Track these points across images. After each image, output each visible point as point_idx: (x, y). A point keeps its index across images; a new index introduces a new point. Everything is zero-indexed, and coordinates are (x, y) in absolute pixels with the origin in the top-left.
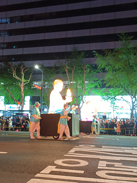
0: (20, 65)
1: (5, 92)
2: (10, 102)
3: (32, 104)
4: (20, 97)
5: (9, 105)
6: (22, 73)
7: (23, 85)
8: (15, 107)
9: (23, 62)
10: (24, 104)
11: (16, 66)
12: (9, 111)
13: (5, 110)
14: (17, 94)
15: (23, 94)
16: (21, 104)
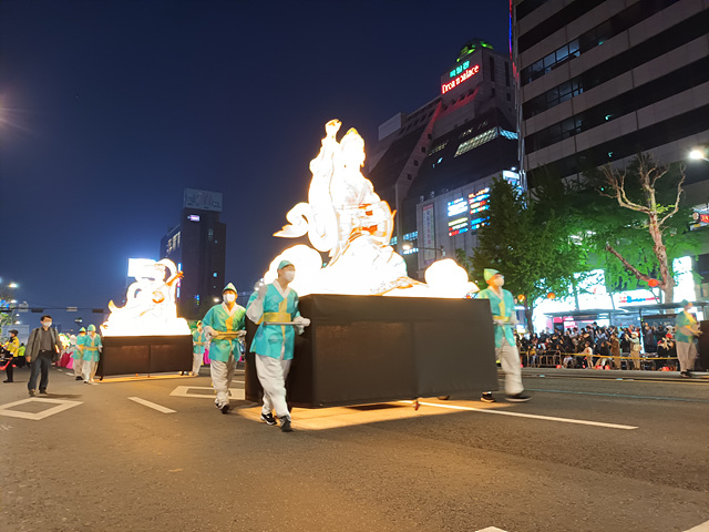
0: (634, 166)
1: (604, 255)
2: (626, 284)
3: (703, 282)
4: (655, 265)
5: (624, 294)
6: (648, 187)
7: (657, 225)
8: (644, 296)
9: (644, 153)
10: (674, 284)
11: (622, 173)
12: (627, 311)
13: (611, 308)
14: (643, 257)
15: (664, 253)
16: (664, 284)
